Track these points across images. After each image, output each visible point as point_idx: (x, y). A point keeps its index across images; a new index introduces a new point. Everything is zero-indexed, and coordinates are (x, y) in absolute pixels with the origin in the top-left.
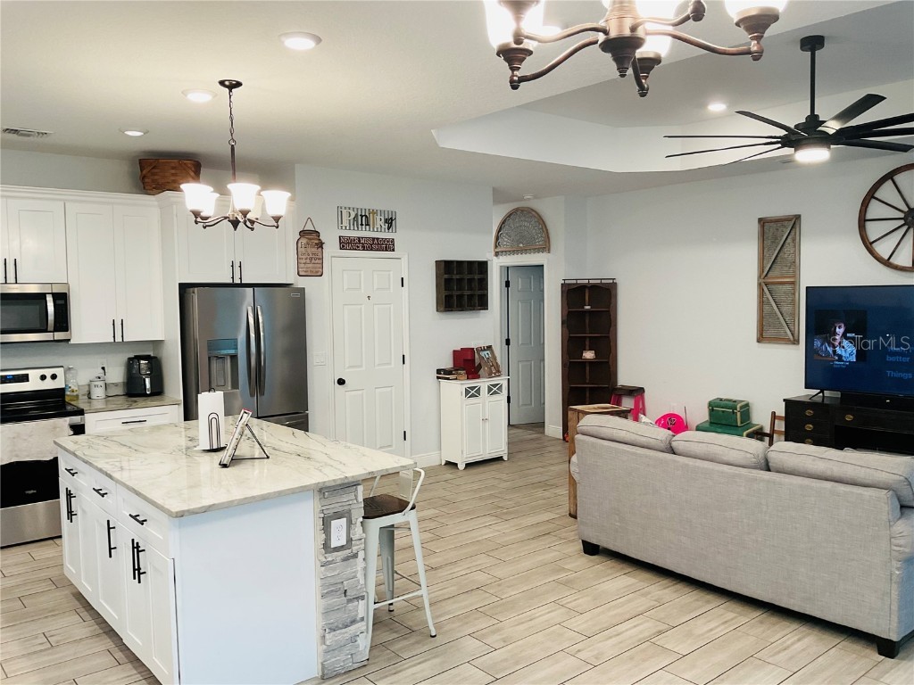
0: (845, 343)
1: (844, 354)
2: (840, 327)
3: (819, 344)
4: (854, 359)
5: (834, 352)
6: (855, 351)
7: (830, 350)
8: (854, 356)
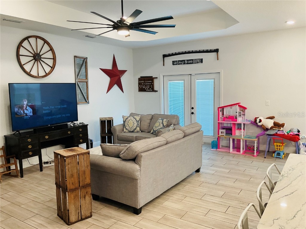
0: (28, 108)
1: (27, 112)
2: (25, 101)
3: (17, 110)
4: (31, 114)
5: (24, 112)
6: (32, 111)
7: (22, 112)
8: (32, 113)
